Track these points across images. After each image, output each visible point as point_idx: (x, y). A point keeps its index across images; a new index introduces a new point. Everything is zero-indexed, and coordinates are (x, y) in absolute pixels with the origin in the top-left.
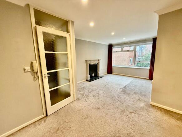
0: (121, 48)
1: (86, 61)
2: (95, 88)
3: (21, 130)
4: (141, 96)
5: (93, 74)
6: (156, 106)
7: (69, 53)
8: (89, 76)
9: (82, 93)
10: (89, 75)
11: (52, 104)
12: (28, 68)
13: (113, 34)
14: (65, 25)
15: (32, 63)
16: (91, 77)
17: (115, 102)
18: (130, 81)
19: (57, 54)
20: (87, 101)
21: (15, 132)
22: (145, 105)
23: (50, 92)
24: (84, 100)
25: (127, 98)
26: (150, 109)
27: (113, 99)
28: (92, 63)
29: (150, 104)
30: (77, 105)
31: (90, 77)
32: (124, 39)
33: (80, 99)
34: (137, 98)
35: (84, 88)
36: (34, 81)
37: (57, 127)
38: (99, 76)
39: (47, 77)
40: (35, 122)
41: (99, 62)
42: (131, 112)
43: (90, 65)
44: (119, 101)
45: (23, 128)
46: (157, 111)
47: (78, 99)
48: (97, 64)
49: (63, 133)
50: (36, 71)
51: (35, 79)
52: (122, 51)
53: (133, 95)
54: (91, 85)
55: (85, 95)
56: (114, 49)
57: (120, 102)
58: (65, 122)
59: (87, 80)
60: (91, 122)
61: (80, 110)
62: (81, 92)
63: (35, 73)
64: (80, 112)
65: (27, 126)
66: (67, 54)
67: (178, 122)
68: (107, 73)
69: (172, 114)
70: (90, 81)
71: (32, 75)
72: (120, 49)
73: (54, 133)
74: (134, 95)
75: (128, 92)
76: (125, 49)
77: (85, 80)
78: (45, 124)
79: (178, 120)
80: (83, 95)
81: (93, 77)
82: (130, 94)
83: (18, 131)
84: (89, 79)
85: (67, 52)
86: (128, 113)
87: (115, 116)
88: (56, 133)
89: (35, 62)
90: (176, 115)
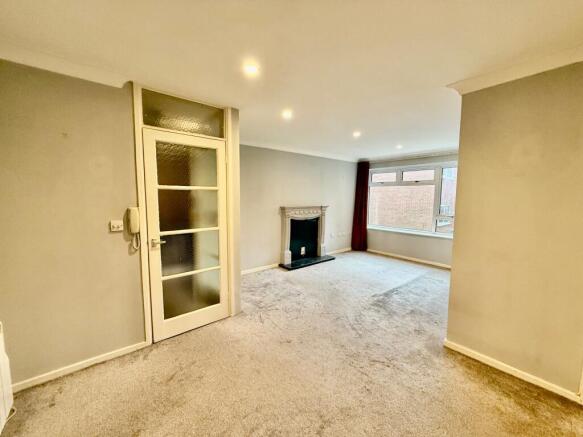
0: (395, 174)
1: (283, 209)
2: (299, 288)
3: (91, 369)
4: (428, 322)
5: (303, 249)
6: (459, 353)
7: (221, 187)
8: (288, 254)
9: (258, 298)
10: (291, 249)
11: (167, 316)
12: (119, 223)
13: (357, 134)
14: (215, 119)
15: (128, 212)
16: (296, 256)
17: (340, 330)
18: (414, 277)
19: (196, 191)
20: (262, 322)
21: (77, 371)
22: (427, 347)
23: (165, 283)
24: (257, 318)
25: (383, 324)
26: (436, 360)
27: (339, 322)
28: (300, 216)
29: (445, 347)
30: (234, 328)
31: (293, 258)
32: (399, 147)
33: (246, 315)
34: (413, 326)
35: (266, 285)
36: (131, 253)
37: (172, 374)
38: (322, 255)
39: (159, 246)
40: (124, 356)
41: (323, 214)
42: (374, 361)
43: (294, 223)
44: (354, 329)
45: (96, 364)
46: (455, 366)
47: (240, 313)
48: (317, 219)
49: (182, 385)
50: (135, 230)
51: (133, 250)
52: (400, 182)
53: (404, 316)
54: (287, 280)
55: (262, 304)
56: (375, 177)
57: (354, 332)
58: (193, 363)
59: (282, 266)
60: (258, 372)
61: (237, 341)
62: (253, 298)
63: (133, 235)
64: (236, 345)
65: (104, 363)
66: (216, 191)
67: (506, 400)
68: (350, 249)
69: (500, 379)
70: (289, 269)
71: (127, 241)
72: (392, 177)
73: (161, 383)
74: (408, 318)
75: (394, 307)
76: (408, 176)
77: (277, 265)
78: (146, 361)
79: (508, 396)
80: (257, 304)
81: (302, 257)
82: (395, 313)
83: (82, 370)
84: (288, 261)
85: (216, 186)
86: (366, 362)
87: (325, 364)
88: (167, 385)
89: (134, 209)
90: (510, 383)
